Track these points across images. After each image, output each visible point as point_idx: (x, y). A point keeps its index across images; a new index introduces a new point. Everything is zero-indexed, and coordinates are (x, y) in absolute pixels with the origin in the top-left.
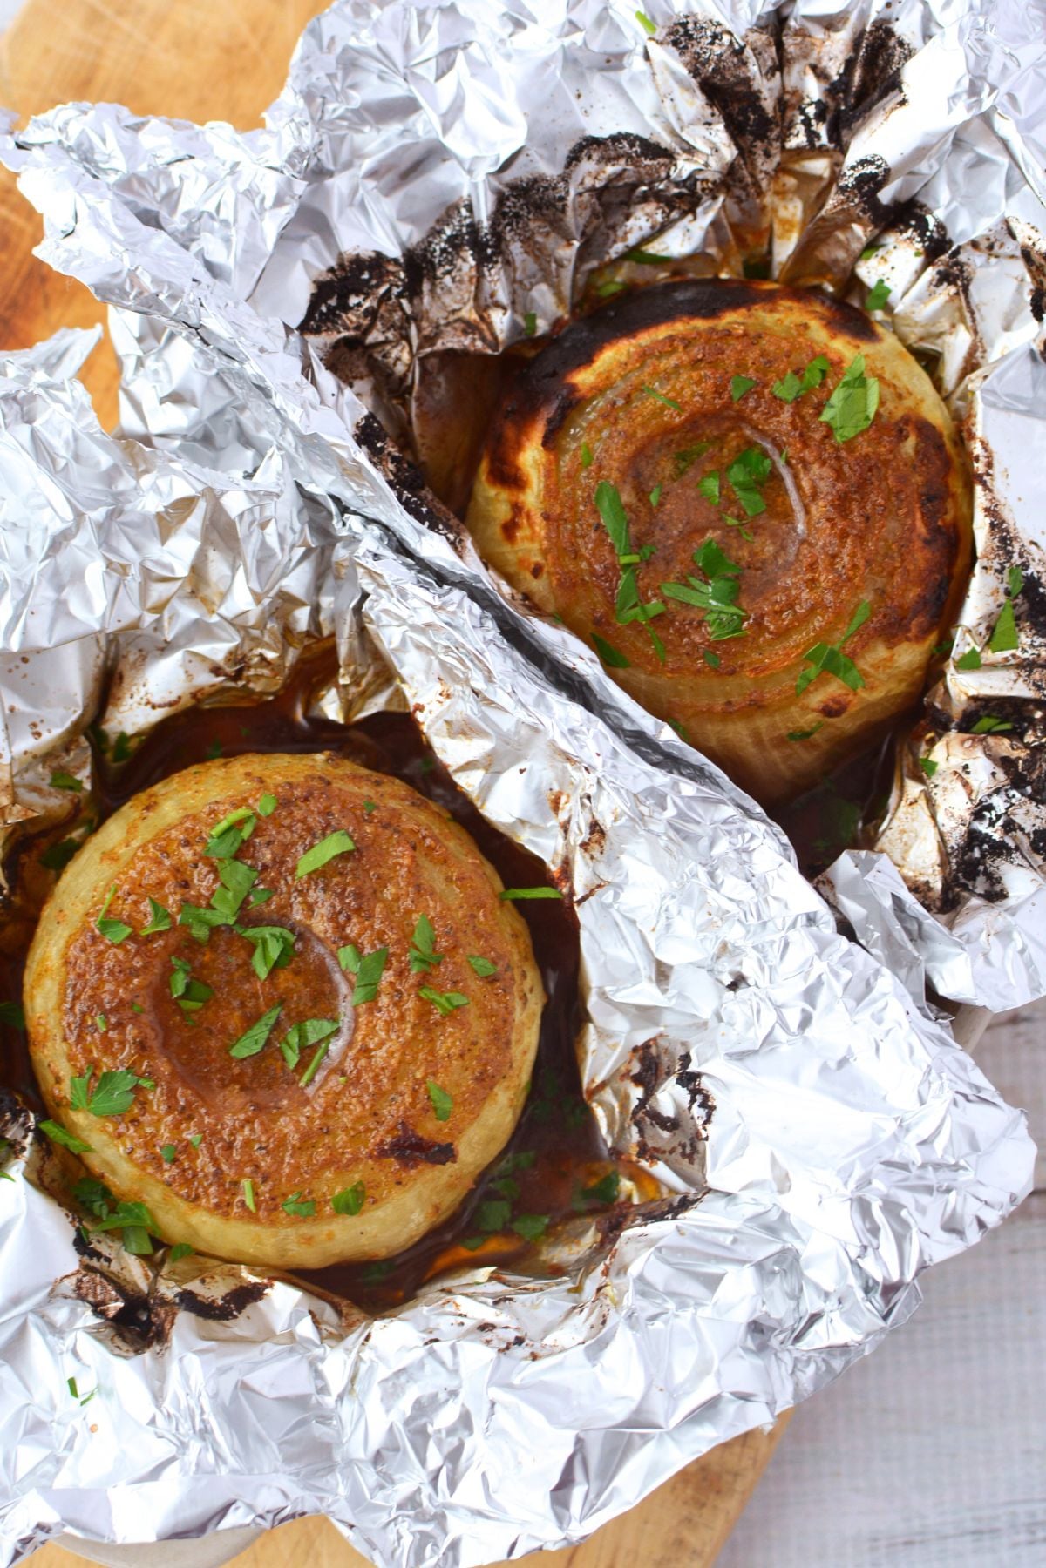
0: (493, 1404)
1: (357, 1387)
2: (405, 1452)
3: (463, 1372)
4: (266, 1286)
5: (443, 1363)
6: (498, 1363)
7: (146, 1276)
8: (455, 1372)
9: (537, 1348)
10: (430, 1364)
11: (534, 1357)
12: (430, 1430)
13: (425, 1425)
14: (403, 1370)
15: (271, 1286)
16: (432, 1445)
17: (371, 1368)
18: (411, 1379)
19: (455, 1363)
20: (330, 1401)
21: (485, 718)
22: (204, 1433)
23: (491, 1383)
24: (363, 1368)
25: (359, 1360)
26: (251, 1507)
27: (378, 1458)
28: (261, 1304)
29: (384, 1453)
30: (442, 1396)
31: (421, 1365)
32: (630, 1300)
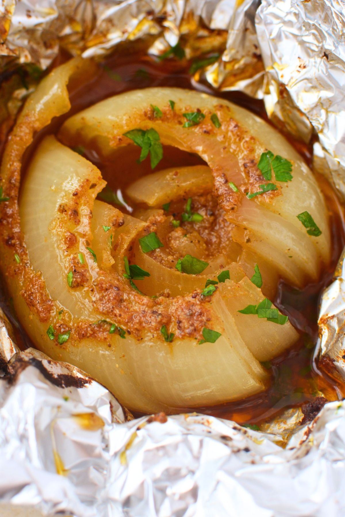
0: (218, 482)
1: (128, 452)
2: (147, 503)
3: (203, 459)
4: (86, 382)
5: (191, 450)
6: (228, 459)
7: (12, 351)
8: (197, 458)
9: (257, 458)
10: (182, 448)
11: (253, 463)
12: (169, 491)
13: (166, 488)
14: (163, 447)
15: (90, 382)
16: (167, 502)
17: (143, 442)
18: (167, 454)
19: (200, 453)
20: (107, 456)
21: (330, 76)
22: (23, 438)
23: (221, 468)
24: (137, 441)
25: (135, 435)
26: (40, 492)
27: (127, 503)
28: (80, 390)
29: (133, 499)
30: (184, 472)
31: (176, 447)
32: (325, 445)
